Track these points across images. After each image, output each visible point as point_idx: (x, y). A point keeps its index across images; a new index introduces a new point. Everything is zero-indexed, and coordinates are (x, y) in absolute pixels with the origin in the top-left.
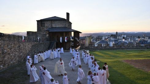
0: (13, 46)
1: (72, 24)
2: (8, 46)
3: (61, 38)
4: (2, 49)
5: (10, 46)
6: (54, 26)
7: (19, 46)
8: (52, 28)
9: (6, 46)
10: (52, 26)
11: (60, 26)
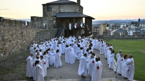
0: (14, 32)
1: (83, 9)
2: (8, 32)
3: (70, 25)
4: (2, 35)
5: (11, 33)
6: (62, 10)
7: (22, 33)
8: (60, 13)
9: (7, 32)
10: (59, 10)
11: (69, 11)
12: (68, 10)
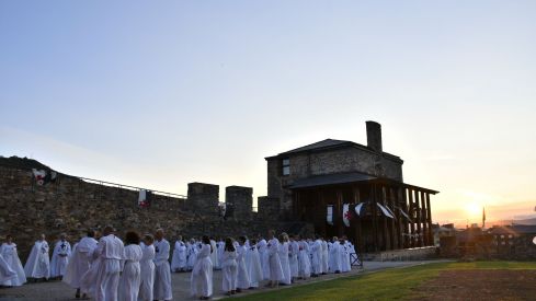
0: (93, 212)
2: (70, 209)
3: (330, 210)
4: (48, 213)
5: (78, 212)
9: (64, 207)
10: (309, 171)
11: (335, 170)
12: (333, 166)
